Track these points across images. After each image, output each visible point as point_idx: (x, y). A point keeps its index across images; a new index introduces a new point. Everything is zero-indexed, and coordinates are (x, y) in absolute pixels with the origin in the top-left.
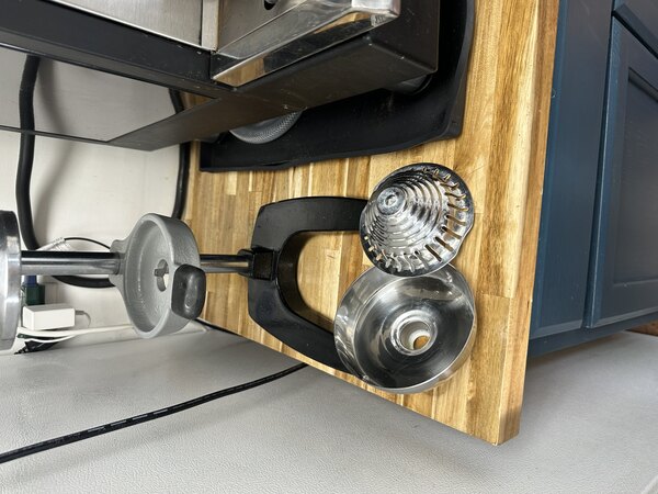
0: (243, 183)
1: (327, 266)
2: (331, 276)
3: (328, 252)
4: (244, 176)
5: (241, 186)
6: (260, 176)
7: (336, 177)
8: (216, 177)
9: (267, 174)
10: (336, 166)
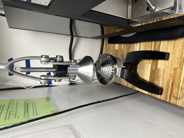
0: (120, 47)
1: (146, 68)
2: (148, 70)
3: (147, 64)
4: (121, 45)
5: (119, 47)
6: (126, 45)
7: (150, 46)
8: (112, 45)
9: (128, 45)
10: (150, 43)
